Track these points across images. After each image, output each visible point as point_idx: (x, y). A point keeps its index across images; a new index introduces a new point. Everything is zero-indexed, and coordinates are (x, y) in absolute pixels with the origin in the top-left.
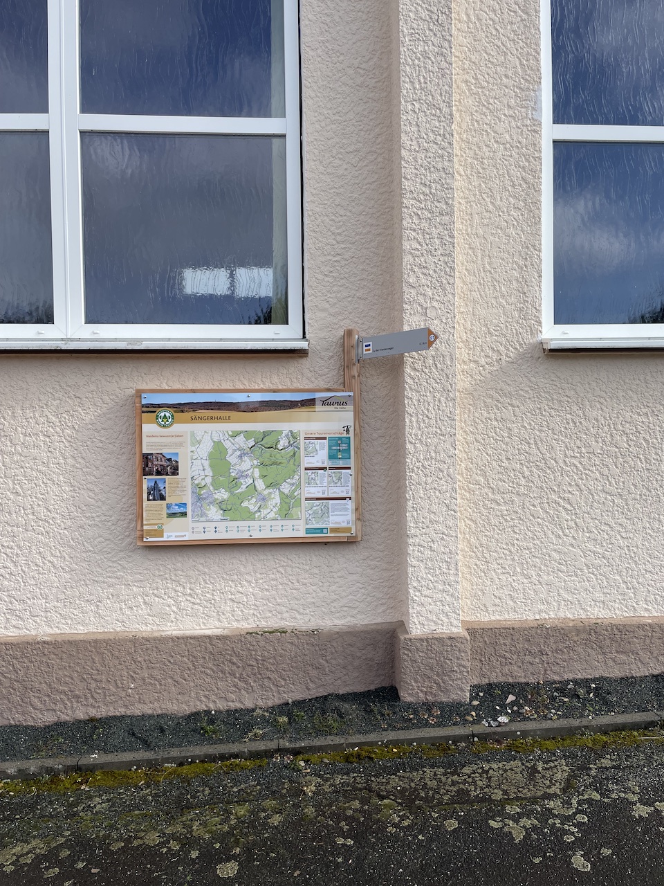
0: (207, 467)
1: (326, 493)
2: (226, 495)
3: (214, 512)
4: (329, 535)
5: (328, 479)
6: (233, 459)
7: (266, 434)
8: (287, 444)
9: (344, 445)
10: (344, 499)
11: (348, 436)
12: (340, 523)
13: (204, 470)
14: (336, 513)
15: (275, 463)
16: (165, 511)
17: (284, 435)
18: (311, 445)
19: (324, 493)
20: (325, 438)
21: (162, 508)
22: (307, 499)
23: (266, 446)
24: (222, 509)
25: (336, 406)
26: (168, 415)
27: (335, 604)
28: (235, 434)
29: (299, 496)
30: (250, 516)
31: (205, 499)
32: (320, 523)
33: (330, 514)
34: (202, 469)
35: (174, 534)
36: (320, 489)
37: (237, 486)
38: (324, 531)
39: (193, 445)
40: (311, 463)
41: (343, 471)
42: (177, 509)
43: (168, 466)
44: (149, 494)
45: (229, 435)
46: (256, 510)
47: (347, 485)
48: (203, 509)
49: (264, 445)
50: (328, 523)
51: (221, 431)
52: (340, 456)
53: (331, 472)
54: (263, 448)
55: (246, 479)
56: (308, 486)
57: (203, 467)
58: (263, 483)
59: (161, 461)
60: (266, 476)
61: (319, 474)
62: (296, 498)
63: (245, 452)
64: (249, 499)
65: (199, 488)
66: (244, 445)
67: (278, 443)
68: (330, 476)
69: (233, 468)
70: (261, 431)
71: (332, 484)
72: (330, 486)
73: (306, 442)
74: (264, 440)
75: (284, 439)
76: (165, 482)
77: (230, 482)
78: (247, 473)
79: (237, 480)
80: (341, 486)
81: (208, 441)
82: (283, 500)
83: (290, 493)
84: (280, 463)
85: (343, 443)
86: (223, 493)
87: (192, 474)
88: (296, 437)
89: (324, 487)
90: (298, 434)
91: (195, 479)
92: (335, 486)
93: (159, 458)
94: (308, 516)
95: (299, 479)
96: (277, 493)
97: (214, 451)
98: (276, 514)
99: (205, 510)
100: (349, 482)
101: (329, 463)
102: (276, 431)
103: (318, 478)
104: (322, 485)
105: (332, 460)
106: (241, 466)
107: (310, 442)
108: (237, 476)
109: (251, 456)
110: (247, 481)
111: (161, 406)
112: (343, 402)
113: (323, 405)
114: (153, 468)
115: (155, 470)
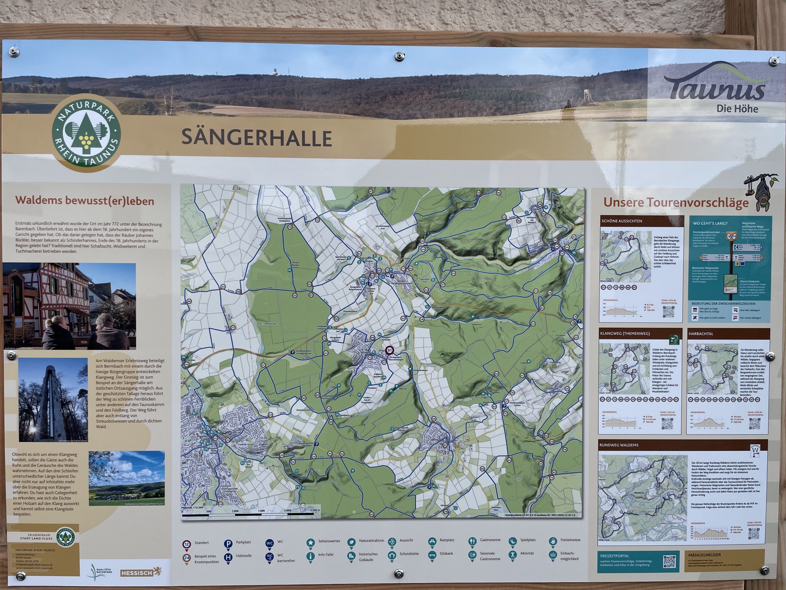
0: (241, 320)
1: (677, 423)
2: (309, 426)
3: (264, 487)
4: (680, 576)
5: (684, 372)
6: (336, 292)
7: (459, 202)
8: (535, 240)
9: (747, 247)
10: (742, 445)
11: (762, 212)
12: (721, 534)
13: (230, 329)
14: (710, 498)
15: (490, 311)
16: (83, 482)
17: (525, 205)
18: (623, 247)
19: (667, 423)
20: (678, 222)
21: (73, 469)
22: (606, 444)
23: (461, 246)
24: (293, 476)
25: (723, 101)
26: (96, 119)
28: (348, 201)
29: (576, 434)
30: (397, 503)
31: (232, 436)
32: (652, 534)
33: (691, 500)
34: (222, 325)
35: (115, 564)
36: (655, 409)
37: (350, 390)
38: (667, 562)
39: (190, 235)
40: (623, 312)
41: (743, 344)
43: (95, 314)
44: (26, 414)
45: (324, 203)
46: (417, 481)
47: (754, 395)
48: (223, 474)
49: (454, 242)
50: (680, 534)
51: (293, 188)
52: (734, 290)
53: (697, 348)
54: (449, 252)
55: (384, 367)
56: (611, 396)
57: (228, 318)
58: (444, 382)
59: (71, 294)
60: (457, 356)
61: (651, 354)
62: (564, 441)
63: (383, 265)
64: (392, 439)
65: (212, 395)
66: (379, 242)
67: (503, 236)
68: (692, 360)
69: (336, 324)
70: (444, 191)
71: (700, 390)
72: (691, 400)
73: (607, 234)
74: (452, 225)
75: (525, 220)
76: (84, 372)
77: (324, 376)
78: (386, 344)
79: (352, 369)
80: (734, 400)
81: (247, 223)
82: (519, 447)
83: (543, 420)
84: (510, 310)
85: (745, 242)
86: (298, 418)
87: (186, 344)
88: (572, 216)
89: (670, 400)
90: (579, 203)
91: (198, 364)
92: (709, 400)
93: (64, 283)
94: (606, 507)
95: (577, 368)
96: (497, 419)
97: (267, 262)
98: (490, 499)
99: (230, 479)
100: (760, 386)
101: (690, 314)
102: (497, 190)
103: (648, 368)
104: (661, 395)
105: (703, 304)
106: (368, 316)
107: (622, 233)
108: (351, 354)
109: (402, 282)
110: (387, 374)
111: (71, 85)
112: (750, 87)
113: (673, 97)
114: (42, 319)
115: (46, 325)
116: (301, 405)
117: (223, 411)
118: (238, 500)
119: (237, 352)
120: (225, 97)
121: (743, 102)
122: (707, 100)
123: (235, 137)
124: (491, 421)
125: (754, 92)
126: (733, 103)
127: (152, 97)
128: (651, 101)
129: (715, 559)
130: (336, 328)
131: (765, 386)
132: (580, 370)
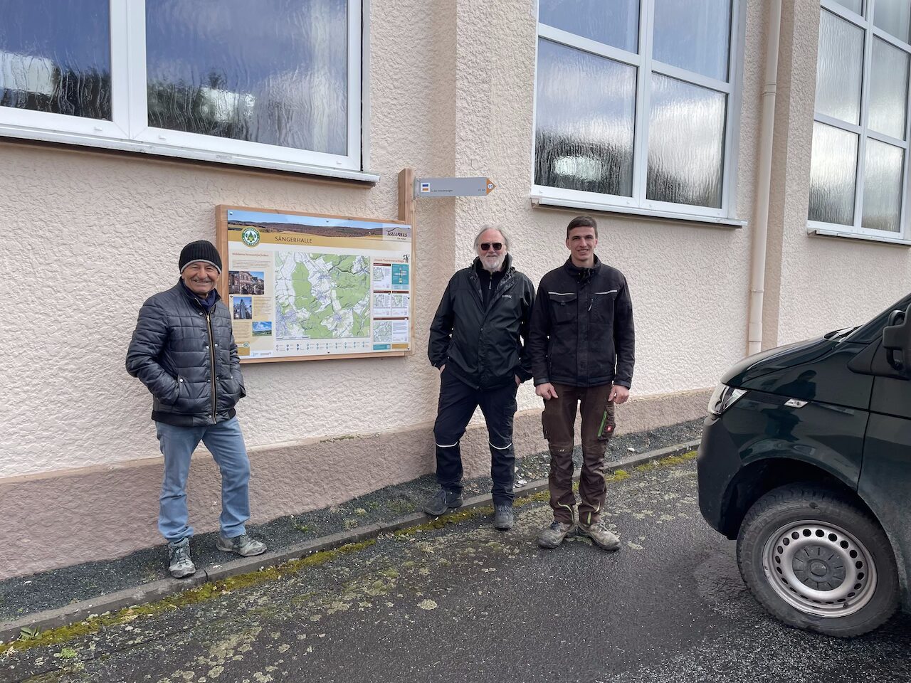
0: (290, 286)
1: (390, 313)
2: (307, 315)
3: (296, 331)
4: (391, 350)
5: (391, 302)
6: (313, 280)
7: (342, 258)
8: (359, 269)
10: (403, 319)
11: (407, 263)
12: (399, 340)
13: (288, 290)
14: (397, 331)
15: (349, 286)
16: (251, 330)
17: (357, 260)
18: (378, 271)
19: (388, 314)
20: (389, 265)
21: (248, 326)
22: (375, 319)
24: (304, 328)
25: (398, 237)
26: (253, 233)
27: (388, 411)
28: (316, 257)
29: (369, 316)
30: (329, 334)
31: (288, 317)
32: (385, 340)
33: (393, 332)
34: (286, 289)
35: (260, 352)
36: (385, 310)
37: (317, 306)
38: (388, 347)
39: (277, 265)
40: (378, 287)
42: (262, 328)
43: (253, 285)
44: (235, 312)
45: (310, 257)
46: (333, 328)
47: (406, 307)
48: (286, 327)
49: (341, 268)
50: (391, 340)
51: (303, 253)
52: (401, 282)
53: (394, 295)
54: (340, 271)
56: (376, 307)
58: (339, 304)
59: (247, 280)
60: (342, 297)
61: (384, 297)
62: (366, 318)
63: (325, 274)
64: (327, 318)
65: (283, 307)
66: (324, 268)
67: (352, 267)
68: (393, 298)
70: (338, 255)
72: (393, 308)
73: (375, 268)
74: (340, 264)
75: (357, 263)
76: (251, 301)
77: (311, 302)
78: (325, 294)
79: (317, 300)
80: (401, 308)
81: (292, 262)
82: (356, 320)
83: (361, 313)
84: (354, 286)
85: (403, 270)
86: (304, 313)
87: (277, 293)
88: (367, 263)
89: (388, 308)
90: (369, 260)
91: (280, 299)
92: (396, 308)
93: (245, 277)
94: (375, 334)
95: (369, 301)
96: (351, 313)
97: (296, 272)
98: (350, 333)
99: (288, 329)
100: (407, 304)
101: (392, 287)
102: (350, 256)
103: (384, 300)
105: (395, 285)
106: (321, 287)
108: (317, 297)
109: (329, 278)
110: (326, 301)
111: (247, 224)
113: (388, 235)
114: (239, 286)
115: (241, 288)
116: (305, 310)
117: (286, 311)
118: (290, 334)
119: (290, 296)
120: (286, 229)
122: (395, 236)
123: (288, 239)
125: (404, 235)
126: (400, 237)
127: (268, 228)
128: (384, 236)
129: (398, 346)
130: (313, 290)
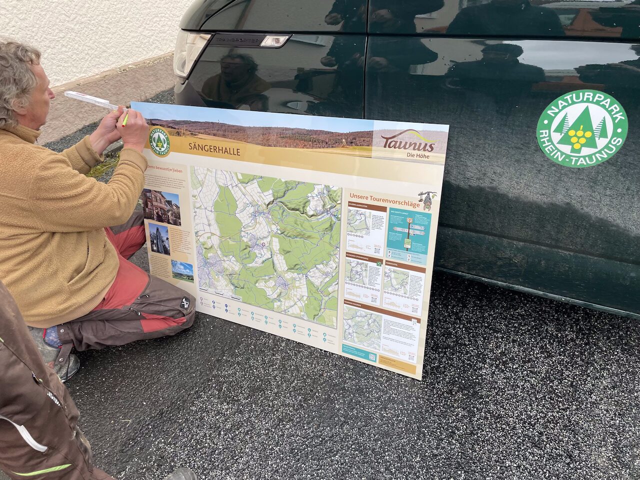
0: (213, 222)
2: (237, 267)
3: (223, 285)
4: (377, 365)
5: (383, 280)
6: (244, 217)
7: (289, 187)
8: (320, 208)
9: (417, 227)
10: (409, 318)
11: (427, 211)
12: (397, 354)
13: (209, 225)
14: (391, 336)
15: (301, 235)
16: (170, 269)
17: (316, 192)
18: (358, 217)
19: (374, 300)
20: (383, 209)
21: (167, 264)
22: (347, 302)
23: (290, 206)
24: (233, 285)
25: (411, 151)
26: (162, 137)
28: (247, 180)
29: (335, 295)
30: (268, 304)
31: (213, 265)
32: (365, 343)
33: (383, 335)
36: (369, 292)
37: (250, 257)
38: (371, 357)
39: (194, 186)
40: (357, 247)
42: (182, 270)
44: (152, 242)
45: (238, 180)
46: (274, 297)
47: (416, 297)
48: (211, 278)
49: (287, 204)
50: (377, 347)
51: (227, 172)
52: (409, 247)
53: (389, 270)
54: (285, 207)
55: (262, 251)
56: (350, 282)
57: (208, 221)
58: (284, 261)
59: (161, 203)
60: (289, 252)
61: (368, 268)
62: (330, 296)
63: (261, 209)
64: (265, 279)
65: (205, 248)
66: (259, 199)
67: (307, 204)
68: (387, 275)
69: (244, 230)
70: (283, 181)
71: (390, 289)
72: (385, 292)
73: (351, 211)
74: (286, 195)
75: (316, 198)
76: (167, 231)
77: (241, 250)
78: (262, 242)
79: (251, 249)
80: (405, 297)
81: (212, 184)
82: (312, 294)
83: (322, 286)
84: (309, 237)
85: (416, 224)
86: (233, 263)
87: (196, 228)
88: (336, 200)
89: (376, 290)
90: (339, 194)
91: (200, 236)
92: (393, 294)
93: (158, 198)
94: (347, 327)
95: (336, 267)
96: (304, 281)
97: (219, 200)
98: (301, 311)
99: (213, 280)
100: (419, 293)
101: (387, 254)
102: (304, 183)
103: (366, 274)
104: (372, 287)
105: (392, 250)
106: (256, 229)
107: (358, 211)
108: (250, 243)
109: (267, 217)
110: (263, 254)
111: (153, 122)
112: (426, 144)
113: (385, 147)
114: (154, 210)
115: (155, 213)
116: (233, 259)
117: (209, 255)
118: (216, 288)
119: (213, 234)
120: (202, 131)
121: (421, 152)
122: (402, 149)
123: (206, 148)
124: (302, 281)
125: (428, 147)
126: (416, 152)
127: (178, 129)
128: (374, 148)
129: (393, 363)
130: (244, 231)
131: (422, 294)
132: (337, 269)
